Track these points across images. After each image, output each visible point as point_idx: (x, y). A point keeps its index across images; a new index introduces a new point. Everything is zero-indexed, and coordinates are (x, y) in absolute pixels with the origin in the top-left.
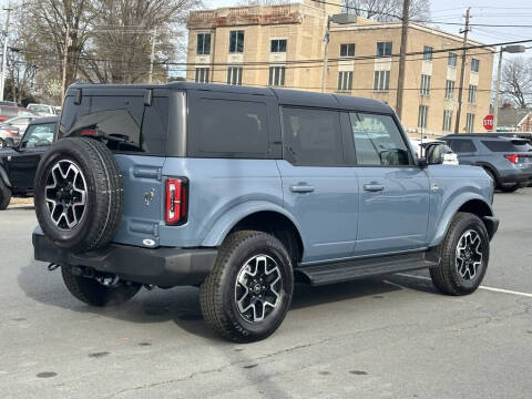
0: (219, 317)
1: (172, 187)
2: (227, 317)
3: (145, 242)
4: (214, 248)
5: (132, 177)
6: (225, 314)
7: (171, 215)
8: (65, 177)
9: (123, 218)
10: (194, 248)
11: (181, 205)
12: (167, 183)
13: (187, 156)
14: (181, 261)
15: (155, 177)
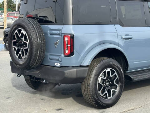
0: (91, 100)
1: (66, 39)
2: (95, 99)
3: (56, 64)
4: (87, 66)
5: (49, 35)
6: (94, 98)
7: (67, 52)
8: (20, 36)
9: (46, 53)
10: (78, 66)
11: (71, 46)
12: (64, 37)
13: (73, 24)
14: (71, 73)
15: (59, 34)
